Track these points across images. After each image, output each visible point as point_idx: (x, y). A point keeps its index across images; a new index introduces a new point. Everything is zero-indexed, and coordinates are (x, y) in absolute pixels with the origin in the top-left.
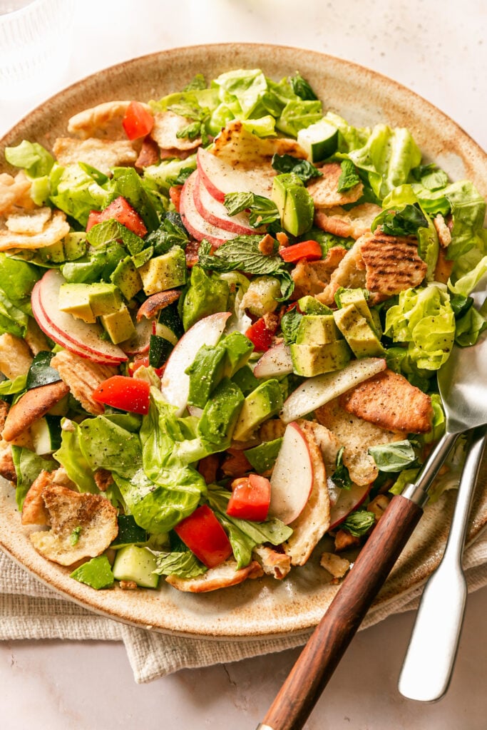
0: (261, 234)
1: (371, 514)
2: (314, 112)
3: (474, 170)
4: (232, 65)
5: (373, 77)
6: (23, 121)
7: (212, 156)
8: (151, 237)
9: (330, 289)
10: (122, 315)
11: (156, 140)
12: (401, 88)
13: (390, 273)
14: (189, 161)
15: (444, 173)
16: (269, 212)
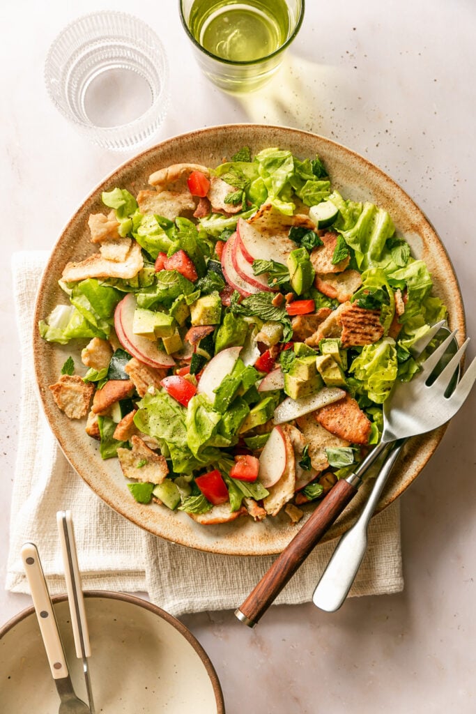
0: (275, 292)
1: (321, 487)
2: (324, 190)
3: (429, 250)
4: (271, 143)
5: (370, 168)
6: (117, 173)
7: (248, 225)
8: (200, 283)
9: (317, 335)
10: (175, 337)
11: (210, 200)
12: (389, 180)
13: (358, 333)
14: (232, 220)
15: (409, 247)
16: (282, 274)
